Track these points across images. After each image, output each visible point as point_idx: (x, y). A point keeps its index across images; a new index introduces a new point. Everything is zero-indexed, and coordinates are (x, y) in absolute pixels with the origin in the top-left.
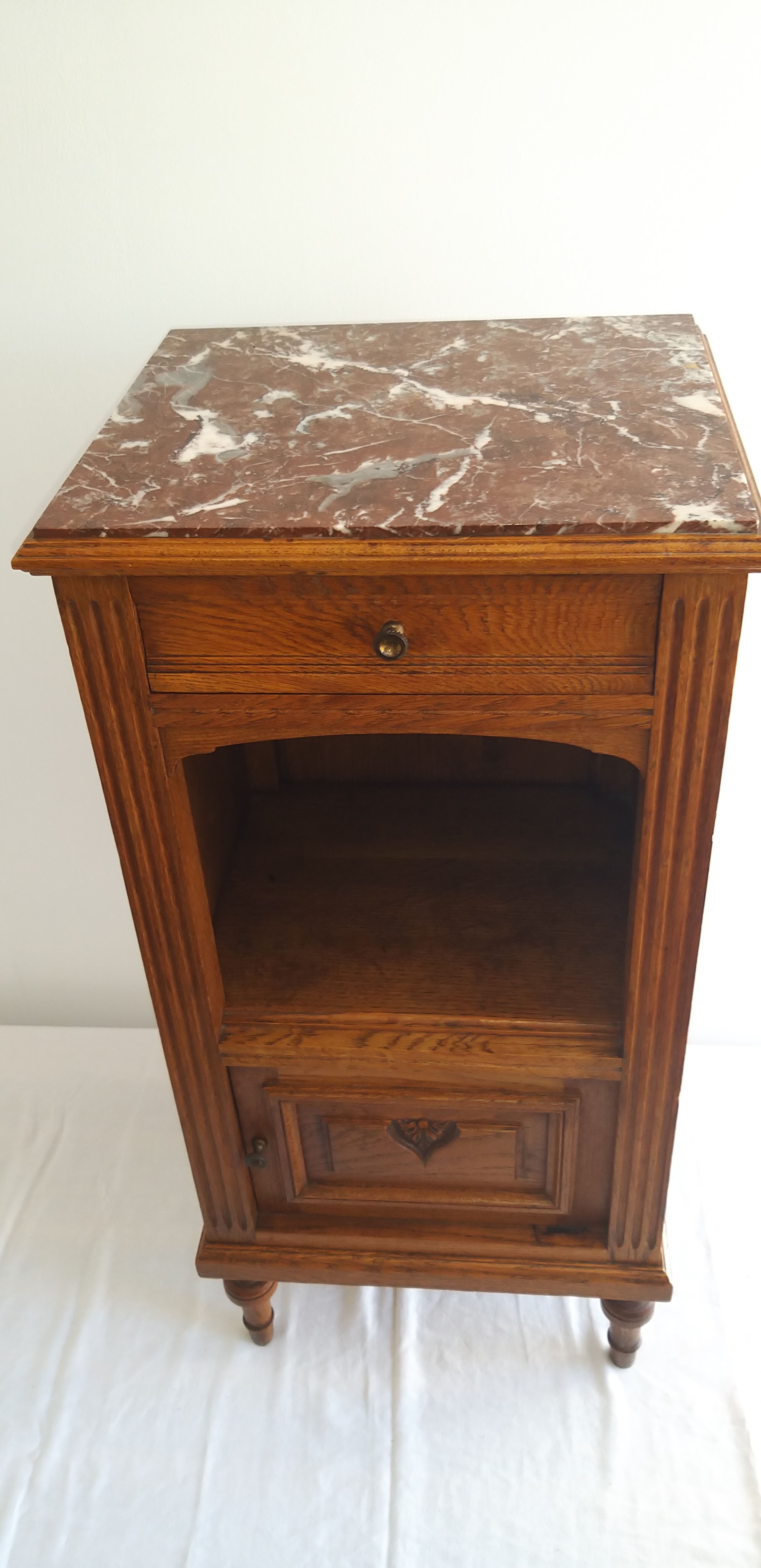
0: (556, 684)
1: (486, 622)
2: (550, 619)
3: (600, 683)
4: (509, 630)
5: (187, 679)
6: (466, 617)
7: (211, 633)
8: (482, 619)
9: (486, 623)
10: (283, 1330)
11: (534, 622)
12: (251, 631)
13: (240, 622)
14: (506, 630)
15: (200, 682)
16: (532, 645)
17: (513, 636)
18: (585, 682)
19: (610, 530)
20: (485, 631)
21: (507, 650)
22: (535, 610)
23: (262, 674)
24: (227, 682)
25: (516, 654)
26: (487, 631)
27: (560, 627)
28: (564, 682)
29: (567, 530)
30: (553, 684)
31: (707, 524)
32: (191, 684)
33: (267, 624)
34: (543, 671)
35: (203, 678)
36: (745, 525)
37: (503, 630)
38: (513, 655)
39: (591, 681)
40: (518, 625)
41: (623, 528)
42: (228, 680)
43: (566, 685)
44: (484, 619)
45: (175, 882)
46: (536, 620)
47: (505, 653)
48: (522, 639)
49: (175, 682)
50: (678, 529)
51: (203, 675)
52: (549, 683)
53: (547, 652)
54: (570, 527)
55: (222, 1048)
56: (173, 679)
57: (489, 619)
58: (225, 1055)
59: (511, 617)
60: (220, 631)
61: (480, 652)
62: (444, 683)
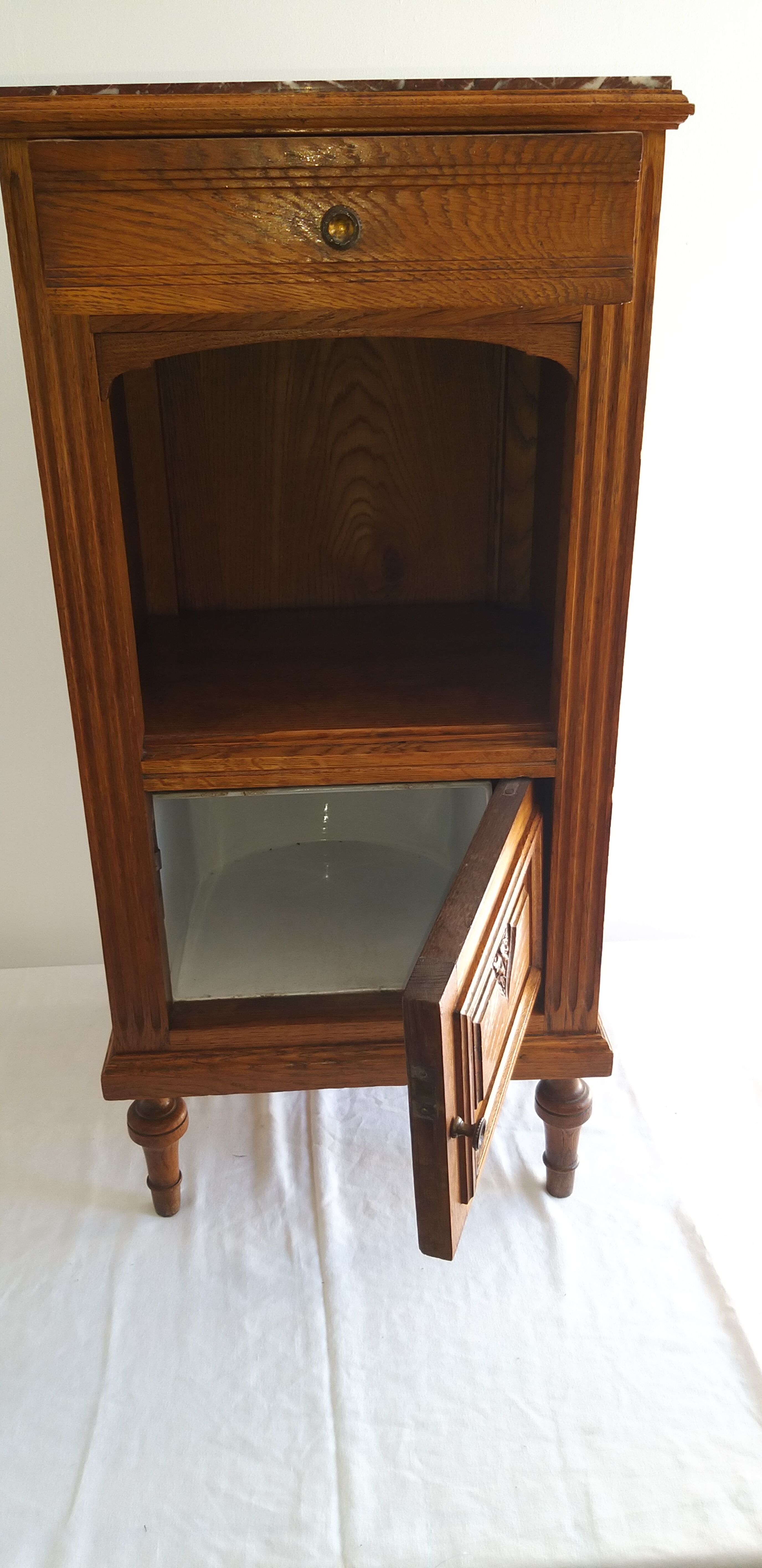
0: (528, 291)
1: (447, 211)
2: (519, 207)
3: (576, 290)
4: (473, 225)
5: (95, 294)
6: (425, 203)
7: (124, 232)
8: (442, 206)
9: (447, 214)
10: (191, 1201)
11: (501, 212)
12: (173, 229)
13: (161, 216)
14: (469, 223)
15: (110, 299)
16: (500, 243)
17: (478, 232)
18: (559, 288)
19: (541, 86)
20: (446, 224)
21: (472, 251)
22: (503, 195)
23: (186, 287)
24: (142, 298)
25: (482, 257)
26: (448, 224)
27: (531, 218)
28: (536, 289)
29: (503, 86)
30: (524, 292)
31: (628, 80)
32: (98, 302)
33: (192, 218)
34: (512, 276)
35: (113, 294)
36: (661, 81)
37: (466, 223)
38: (478, 257)
39: (566, 286)
40: (484, 217)
41: (554, 84)
42: (143, 295)
43: (538, 293)
44: (445, 207)
45: (102, 542)
46: (503, 208)
47: (469, 255)
48: (488, 236)
49: (81, 299)
50: (603, 84)
51: (114, 289)
52: (519, 291)
53: (516, 252)
54: (505, 82)
55: (145, 766)
56: (76, 296)
57: (450, 208)
58: (147, 776)
59: (475, 204)
60: (135, 229)
61: (440, 254)
62: (399, 294)
